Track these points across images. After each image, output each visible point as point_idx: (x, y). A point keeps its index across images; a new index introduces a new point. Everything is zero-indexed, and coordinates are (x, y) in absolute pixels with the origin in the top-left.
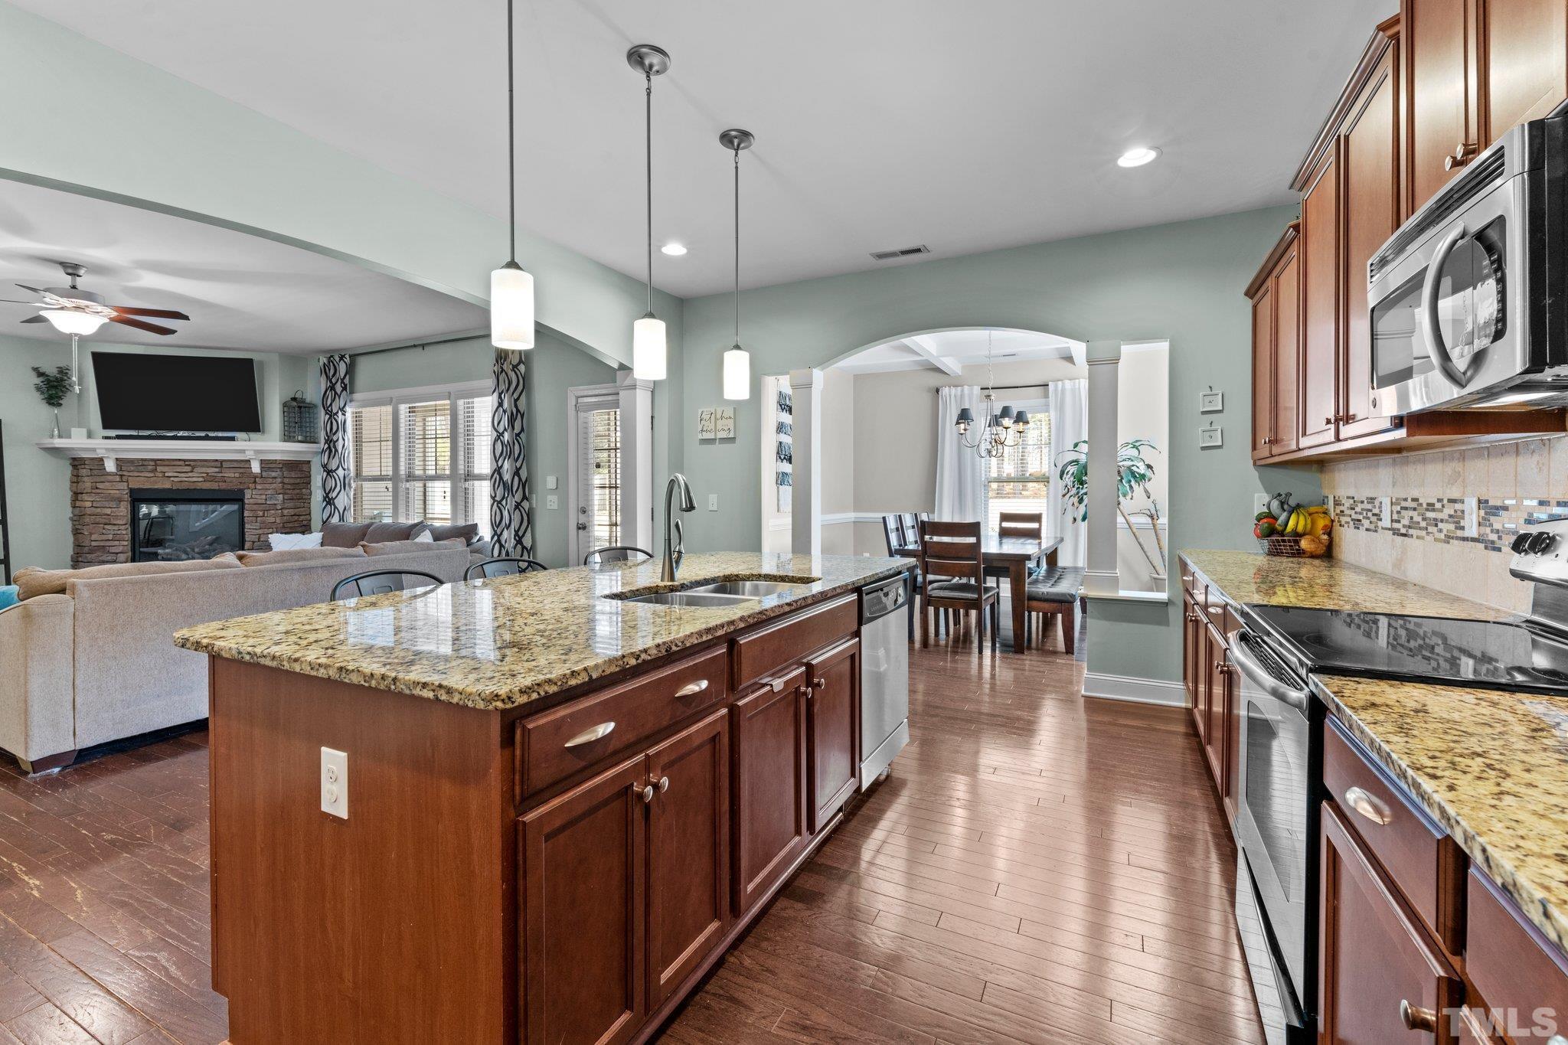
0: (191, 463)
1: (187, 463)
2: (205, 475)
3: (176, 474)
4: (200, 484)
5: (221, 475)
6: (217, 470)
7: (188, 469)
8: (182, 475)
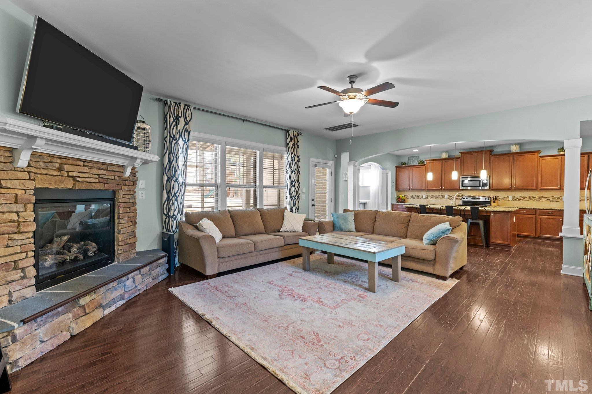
0: (89, 164)
1: (86, 164)
2: (97, 177)
3: (79, 174)
4: (94, 184)
5: (107, 177)
6: (104, 172)
7: (86, 169)
8: (84, 175)
